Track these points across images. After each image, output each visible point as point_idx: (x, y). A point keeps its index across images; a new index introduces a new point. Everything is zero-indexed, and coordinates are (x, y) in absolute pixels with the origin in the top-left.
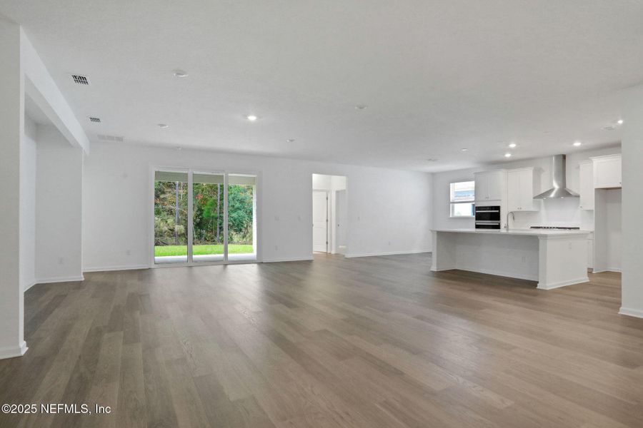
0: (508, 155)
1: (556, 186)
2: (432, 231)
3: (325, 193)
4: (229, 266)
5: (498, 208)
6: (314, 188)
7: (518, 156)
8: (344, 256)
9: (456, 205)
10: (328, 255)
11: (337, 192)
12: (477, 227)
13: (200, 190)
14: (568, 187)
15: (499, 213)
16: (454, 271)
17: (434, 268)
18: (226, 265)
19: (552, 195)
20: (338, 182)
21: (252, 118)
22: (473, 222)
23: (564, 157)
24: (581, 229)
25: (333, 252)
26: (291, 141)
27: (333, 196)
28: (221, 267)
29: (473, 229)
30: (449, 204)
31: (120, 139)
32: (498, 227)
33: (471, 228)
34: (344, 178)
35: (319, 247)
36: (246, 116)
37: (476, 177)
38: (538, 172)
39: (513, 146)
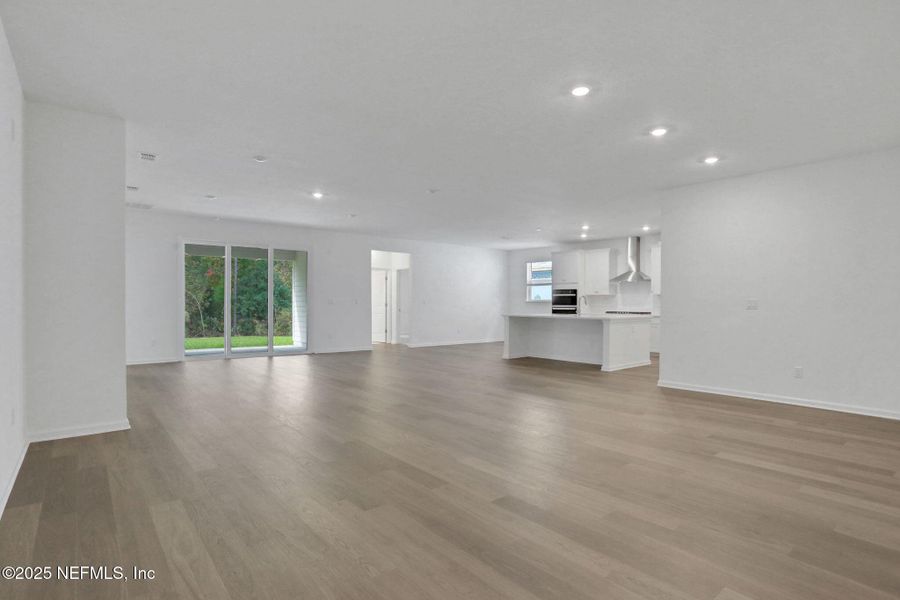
0: (584, 236)
1: (634, 269)
2: (505, 316)
3: (384, 272)
4: (275, 358)
5: (575, 291)
6: (372, 266)
7: (594, 236)
8: (406, 346)
9: (533, 288)
10: (387, 346)
11: (399, 271)
12: (554, 312)
13: (209, 264)
14: (642, 270)
15: (575, 297)
16: (528, 358)
17: (506, 356)
18: (271, 357)
19: (630, 279)
20: (400, 260)
21: (318, 195)
22: (550, 307)
23: (638, 239)
24: (653, 314)
25: (394, 342)
26: (353, 216)
27: (394, 276)
28: (266, 359)
29: (550, 314)
30: (526, 286)
31: (147, 207)
32: (574, 312)
33: (547, 313)
34: (408, 255)
35: (377, 337)
36: (310, 193)
37: (553, 257)
38: (614, 254)
39: (585, 227)
